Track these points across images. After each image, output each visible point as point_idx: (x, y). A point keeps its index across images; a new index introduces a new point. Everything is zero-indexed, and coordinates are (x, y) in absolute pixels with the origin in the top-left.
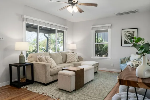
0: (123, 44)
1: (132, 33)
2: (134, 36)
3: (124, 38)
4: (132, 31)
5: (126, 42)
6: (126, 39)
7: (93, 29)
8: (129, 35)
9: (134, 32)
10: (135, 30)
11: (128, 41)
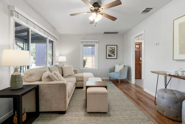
0: (108, 57)
1: (113, 48)
2: (115, 51)
3: (108, 52)
4: (113, 47)
5: (109, 56)
6: (109, 53)
7: (82, 42)
8: (112, 50)
9: (115, 48)
10: (116, 47)
11: (111, 55)
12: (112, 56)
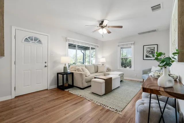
0: (145, 58)
2: (154, 51)
3: (145, 53)
4: (152, 47)
5: (147, 56)
6: (147, 54)
8: (150, 50)
9: (154, 48)
10: (156, 46)
11: (149, 55)
12: (151, 57)
